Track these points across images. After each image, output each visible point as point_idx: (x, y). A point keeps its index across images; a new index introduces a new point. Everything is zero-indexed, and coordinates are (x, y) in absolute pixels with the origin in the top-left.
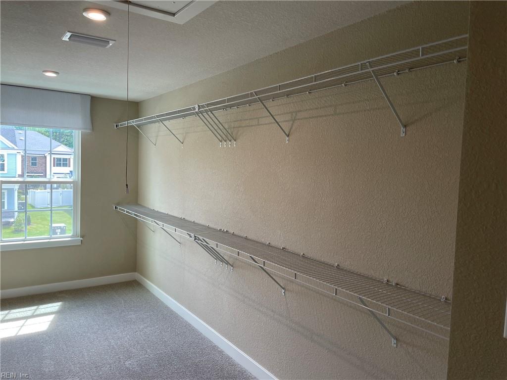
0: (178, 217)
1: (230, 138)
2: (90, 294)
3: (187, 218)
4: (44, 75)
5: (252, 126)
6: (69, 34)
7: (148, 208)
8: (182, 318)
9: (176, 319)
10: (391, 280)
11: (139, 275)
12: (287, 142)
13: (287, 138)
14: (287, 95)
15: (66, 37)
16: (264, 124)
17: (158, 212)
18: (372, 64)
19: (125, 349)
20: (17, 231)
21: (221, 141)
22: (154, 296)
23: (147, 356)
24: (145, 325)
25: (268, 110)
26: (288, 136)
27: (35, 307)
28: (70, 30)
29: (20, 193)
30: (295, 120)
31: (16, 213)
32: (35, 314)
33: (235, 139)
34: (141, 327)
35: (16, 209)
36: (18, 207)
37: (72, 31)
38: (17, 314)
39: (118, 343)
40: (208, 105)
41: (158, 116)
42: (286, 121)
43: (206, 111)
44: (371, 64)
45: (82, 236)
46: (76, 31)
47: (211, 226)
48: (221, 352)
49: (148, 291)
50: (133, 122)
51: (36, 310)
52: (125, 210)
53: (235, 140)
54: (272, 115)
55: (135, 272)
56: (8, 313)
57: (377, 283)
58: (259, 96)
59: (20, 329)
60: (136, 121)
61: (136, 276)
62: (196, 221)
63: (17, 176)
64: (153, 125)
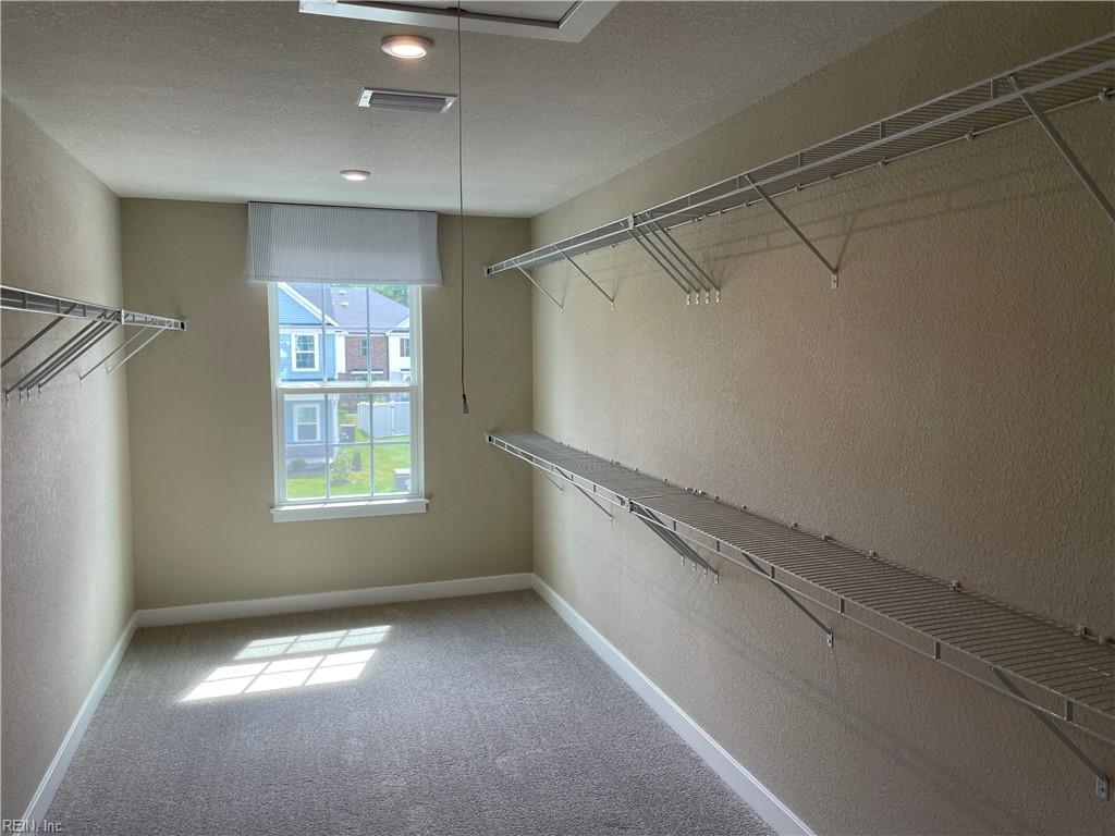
0: (606, 458)
1: (707, 284)
2: (442, 612)
3: (624, 463)
4: (344, 179)
5: (754, 253)
6: (368, 94)
7: (552, 441)
8: (618, 677)
9: (606, 677)
10: (1094, 629)
11: (537, 578)
12: (834, 286)
13: (834, 277)
14: (833, 175)
15: (365, 100)
16: (779, 248)
17: (569, 448)
18: (1021, 80)
19: (499, 731)
20: (339, 482)
21: (689, 292)
22: (566, 625)
23: (539, 751)
24: (542, 685)
25: (782, 215)
26: (835, 271)
27: (342, 633)
28: (368, 85)
29: (344, 408)
30: (852, 231)
31: (336, 449)
32: (341, 646)
33: (718, 285)
34: (535, 688)
35: (337, 440)
36: (340, 436)
37: (374, 86)
38: (311, 643)
39: (485, 717)
40: (653, 213)
41: (560, 246)
42: (831, 236)
43: (651, 228)
44: (1020, 78)
45: (428, 496)
46: (380, 86)
47: (672, 480)
48: (697, 761)
49: (555, 614)
50: (518, 262)
51: (343, 638)
52: (506, 445)
53: (718, 288)
54: (792, 226)
55: (532, 571)
56: (295, 641)
57: (1059, 636)
58: (759, 184)
59: (311, 674)
60: (522, 260)
61: (533, 580)
62: (641, 470)
63: (336, 377)
64: (556, 264)
